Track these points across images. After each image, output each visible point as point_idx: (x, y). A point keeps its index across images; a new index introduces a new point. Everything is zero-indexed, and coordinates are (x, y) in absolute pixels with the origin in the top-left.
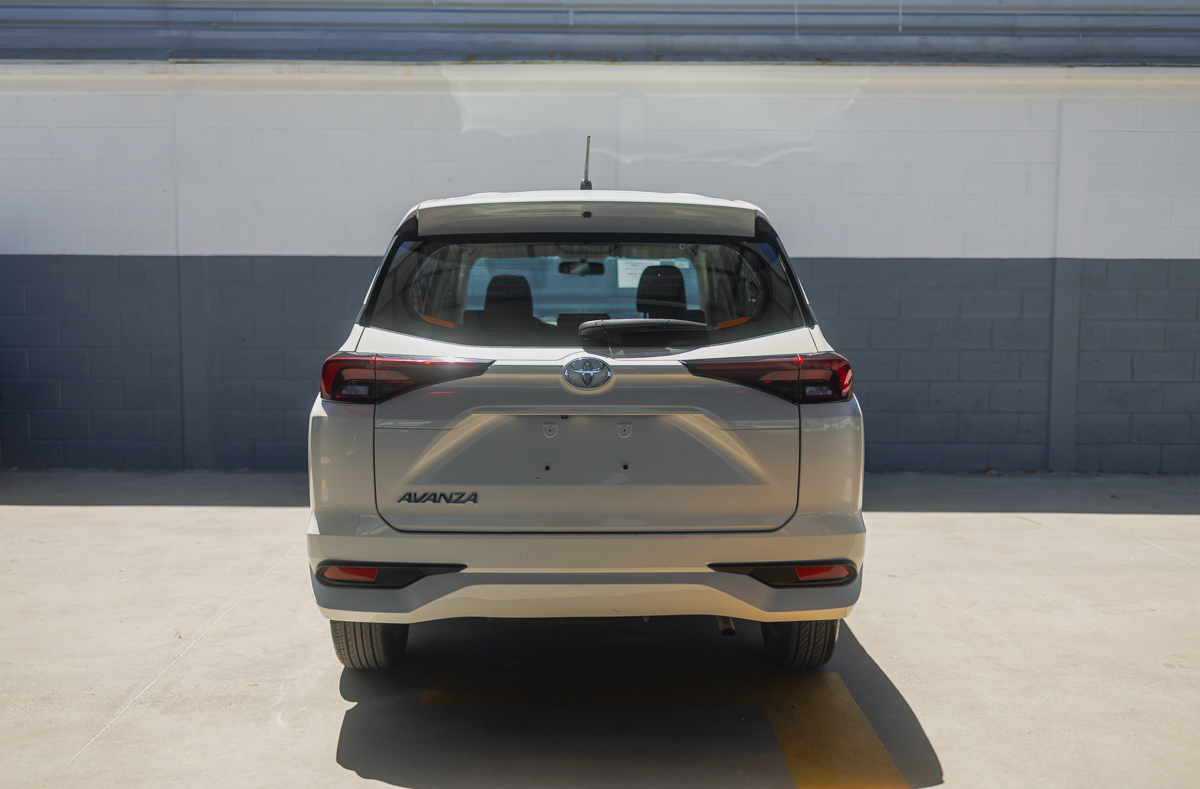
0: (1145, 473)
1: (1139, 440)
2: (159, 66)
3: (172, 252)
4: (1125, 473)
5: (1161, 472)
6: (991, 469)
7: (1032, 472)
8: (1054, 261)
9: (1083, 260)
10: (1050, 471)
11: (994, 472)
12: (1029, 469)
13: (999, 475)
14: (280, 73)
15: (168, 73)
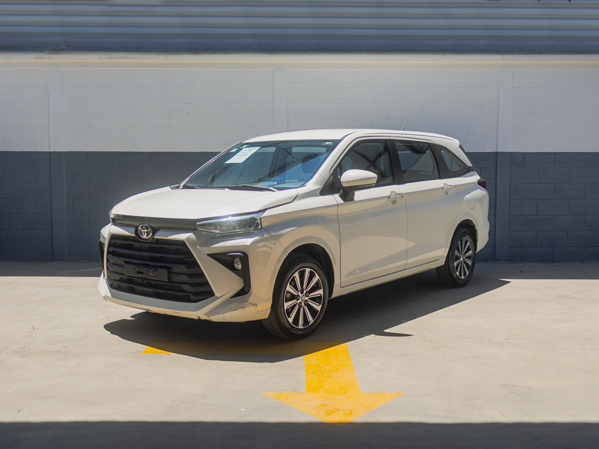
0: (545, 261)
1: (541, 245)
2: (40, 55)
3: (47, 150)
4: (534, 262)
5: (553, 261)
7: (487, 261)
8: (496, 154)
10: (496, 261)
12: (485, 260)
14: (102, 59)
15: (44, 59)
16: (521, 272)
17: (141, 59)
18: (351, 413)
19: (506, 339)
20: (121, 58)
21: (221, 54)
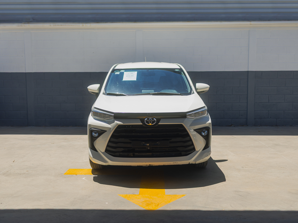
0: (272, 126)
1: (271, 117)
2: (20, 24)
3: (24, 72)
4: (267, 126)
5: (276, 126)
6: (232, 125)
7: (243, 126)
8: (248, 72)
9: (256, 71)
10: (248, 126)
11: (233, 126)
12: (242, 125)
13: (234, 126)
14: (51, 26)
15: (22, 26)
16: (259, 131)
17: (70, 26)
18: (158, 205)
19: (242, 167)
20: (60, 26)
21: (110, 23)
